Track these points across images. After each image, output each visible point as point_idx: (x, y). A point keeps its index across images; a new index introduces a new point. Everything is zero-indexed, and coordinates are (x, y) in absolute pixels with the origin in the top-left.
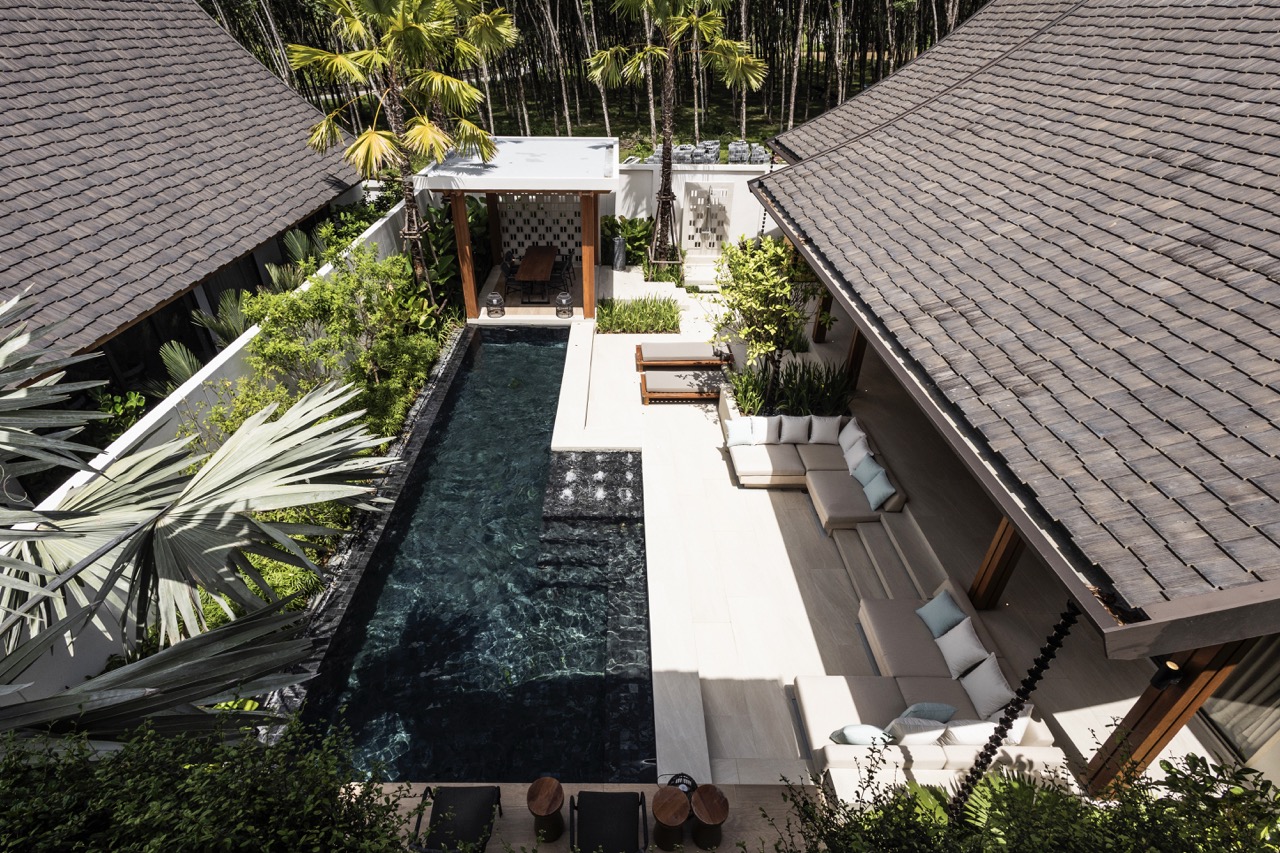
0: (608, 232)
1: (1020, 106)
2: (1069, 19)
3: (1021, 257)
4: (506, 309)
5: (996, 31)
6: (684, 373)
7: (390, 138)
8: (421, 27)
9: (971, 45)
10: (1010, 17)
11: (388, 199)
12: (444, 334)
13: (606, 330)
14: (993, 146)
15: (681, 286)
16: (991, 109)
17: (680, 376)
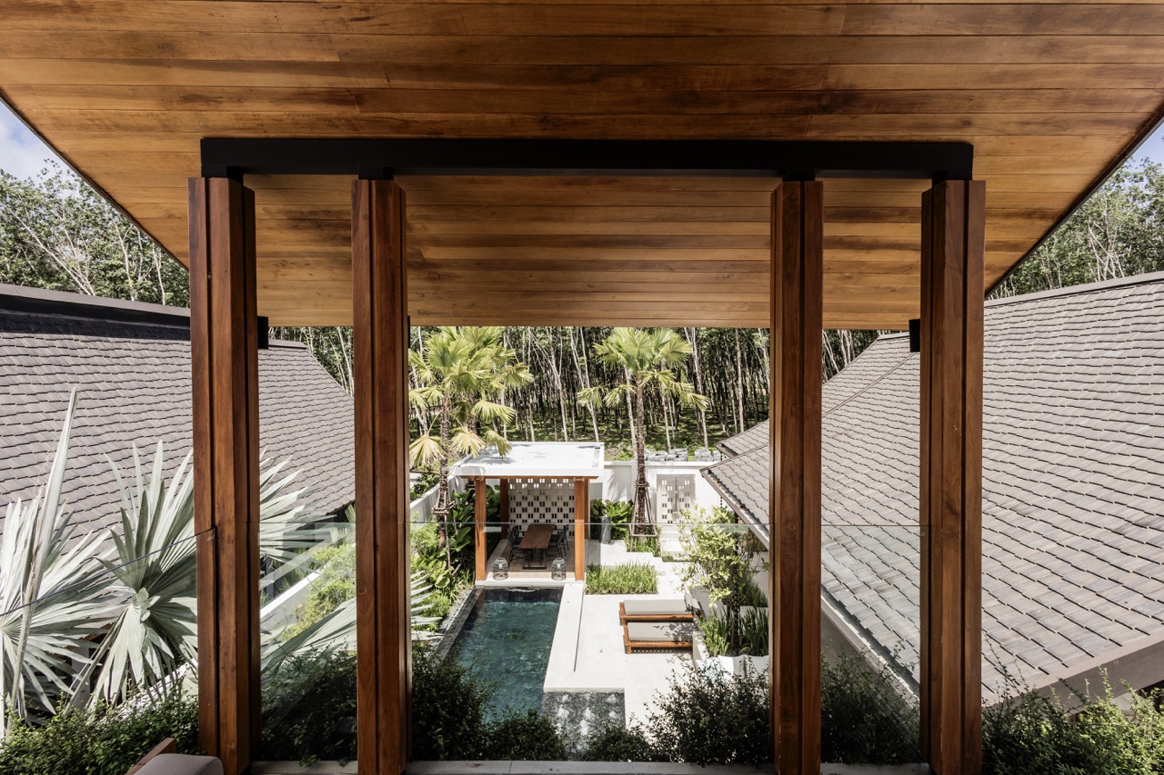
0: (596, 512)
1: (874, 420)
2: (897, 371)
3: (879, 508)
4: (509, 573)
5: (860, 377)
6: (661, 624)
7: (438, 442)
8: (470, 373)
9: (846, 385)
10: (866, 369)
11: (423, 487)
12: (455, 593)
13: (594, 592)
14: (860, 443)
15: (658, 556)
16: (858, 422)
17: (658, 627)
